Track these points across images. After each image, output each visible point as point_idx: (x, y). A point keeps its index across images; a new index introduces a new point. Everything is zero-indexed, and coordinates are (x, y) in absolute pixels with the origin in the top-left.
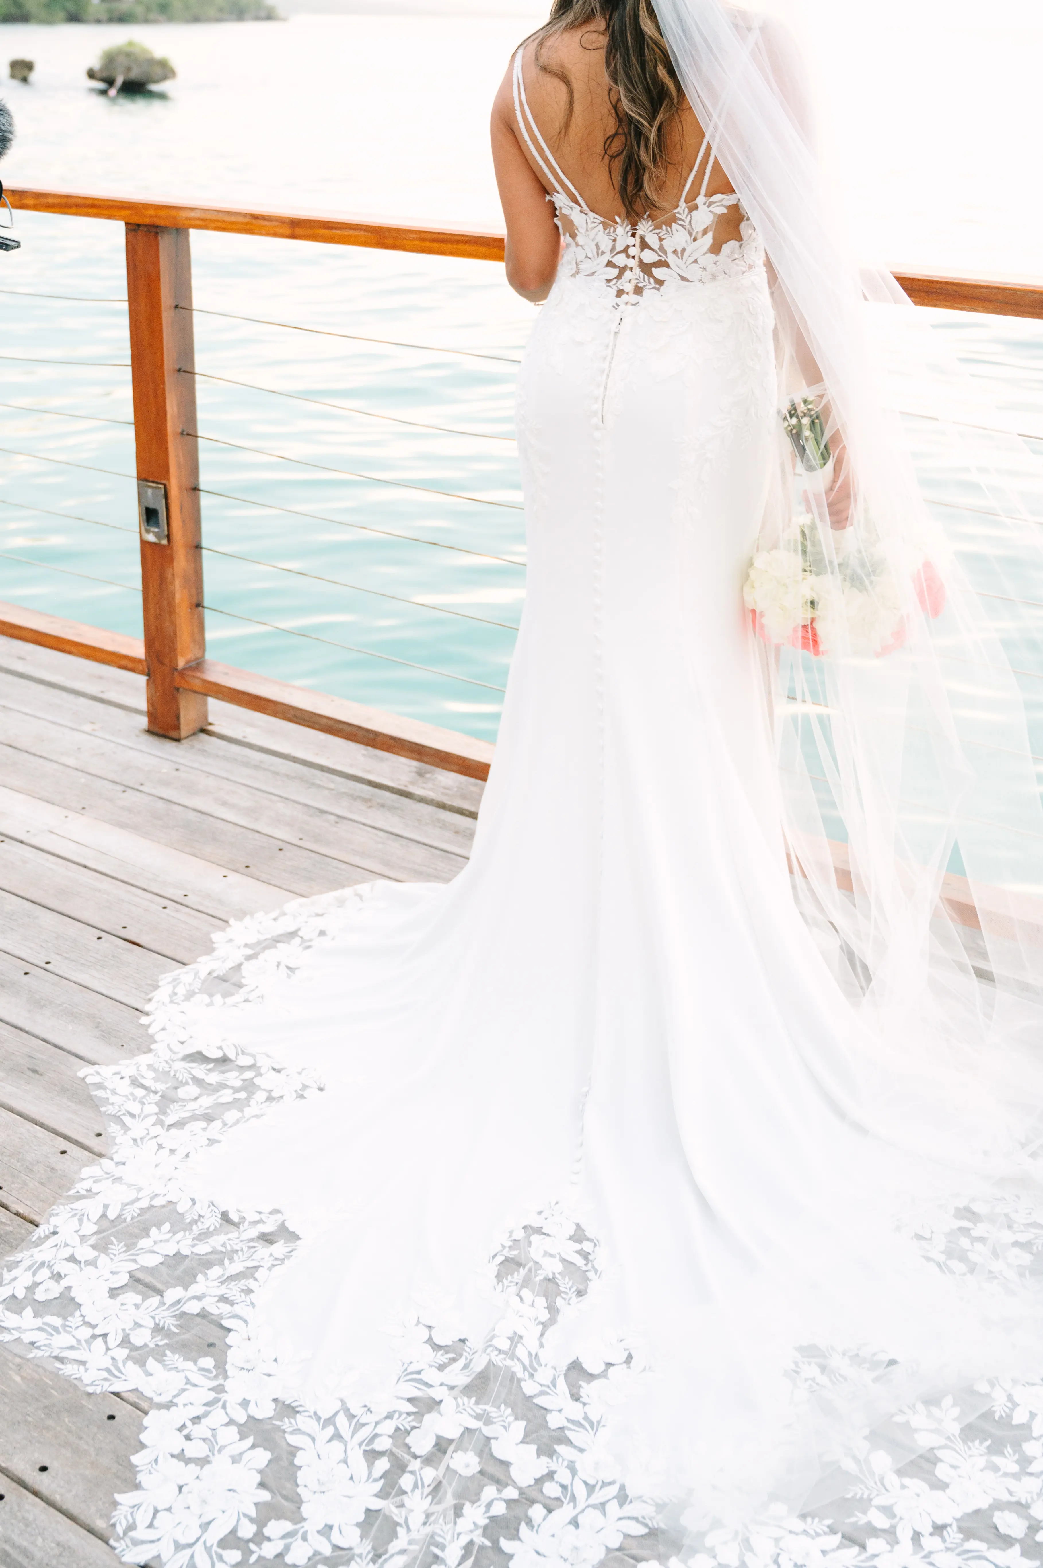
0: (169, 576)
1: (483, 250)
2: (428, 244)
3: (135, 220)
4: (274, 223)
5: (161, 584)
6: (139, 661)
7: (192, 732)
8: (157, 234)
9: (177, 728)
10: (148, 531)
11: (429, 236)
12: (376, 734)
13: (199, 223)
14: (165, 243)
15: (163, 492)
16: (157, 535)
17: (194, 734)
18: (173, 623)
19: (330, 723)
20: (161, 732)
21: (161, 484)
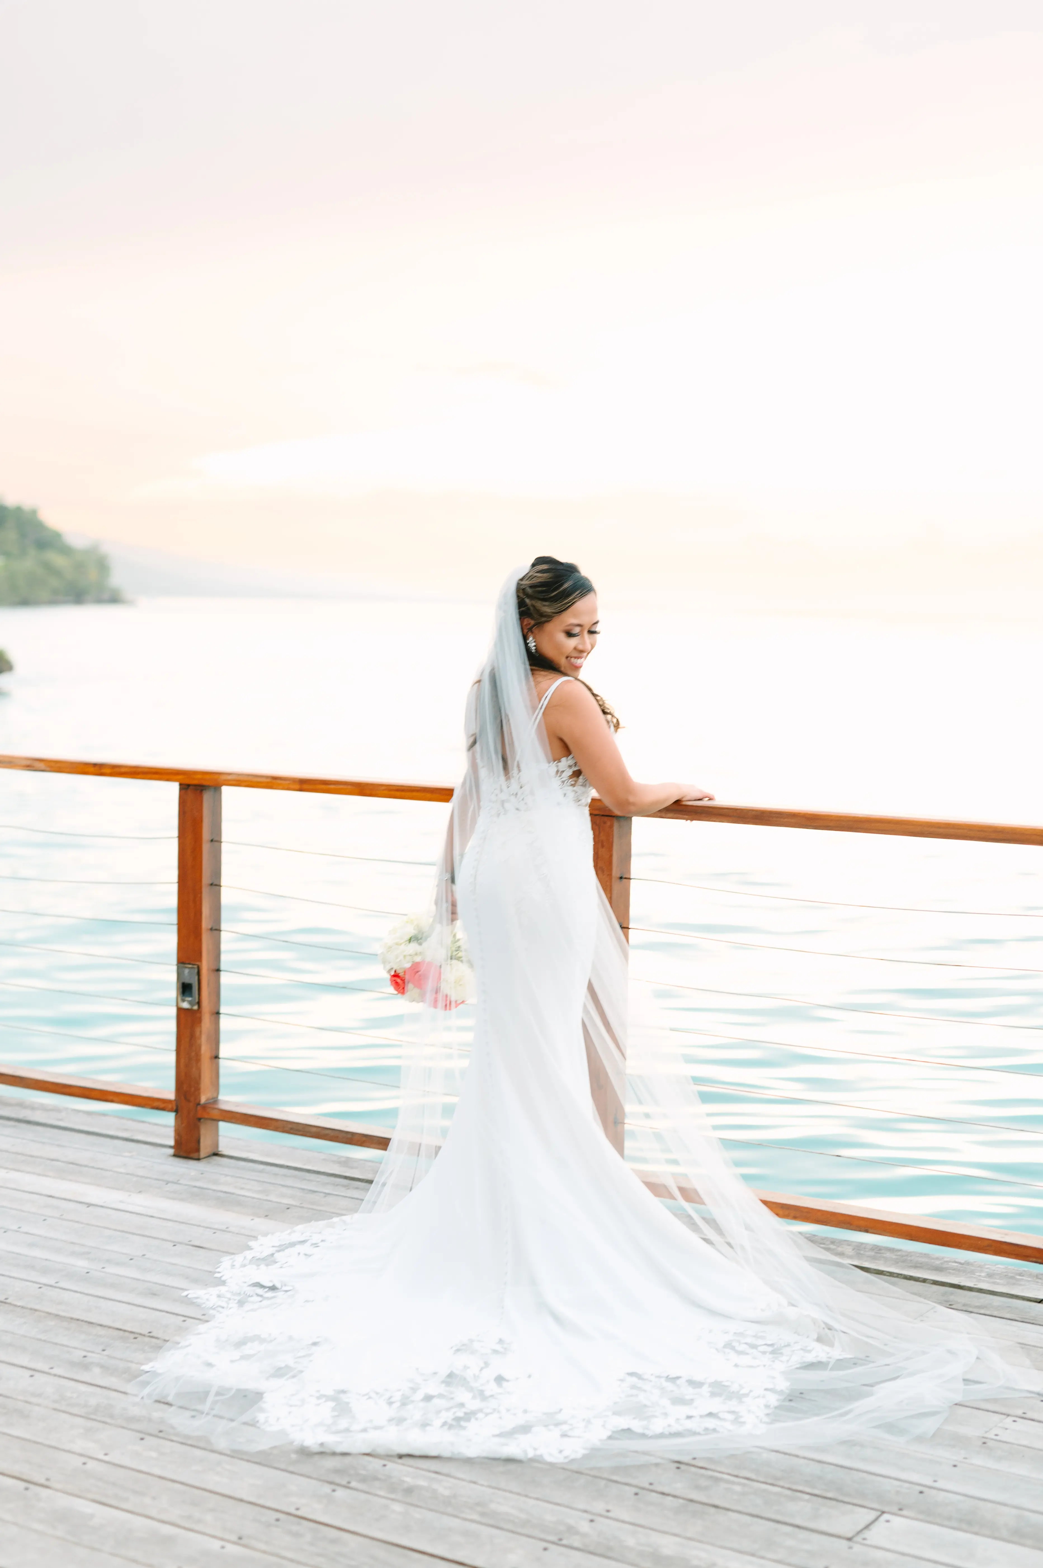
0: (198, 1033)
1: (428, 795)
2: (393, 793)
3: (187, 781)
4: (288, 782)
5: (191, 1039)
6: (169, 1101)
7: (207, 1155)
8: (202, 791)
9: (198, 1150)
10: (183, 1001)
11: (394, 788)
12: (353, 1134)
13: (234, 783)
14: (207, 797)
15: (196, 971)
16: (190, 1003)
17: (209, 1156)
18: (199, 1070)
19: (319, 1130)
20: (185, 1155)
21: (196, 965)
